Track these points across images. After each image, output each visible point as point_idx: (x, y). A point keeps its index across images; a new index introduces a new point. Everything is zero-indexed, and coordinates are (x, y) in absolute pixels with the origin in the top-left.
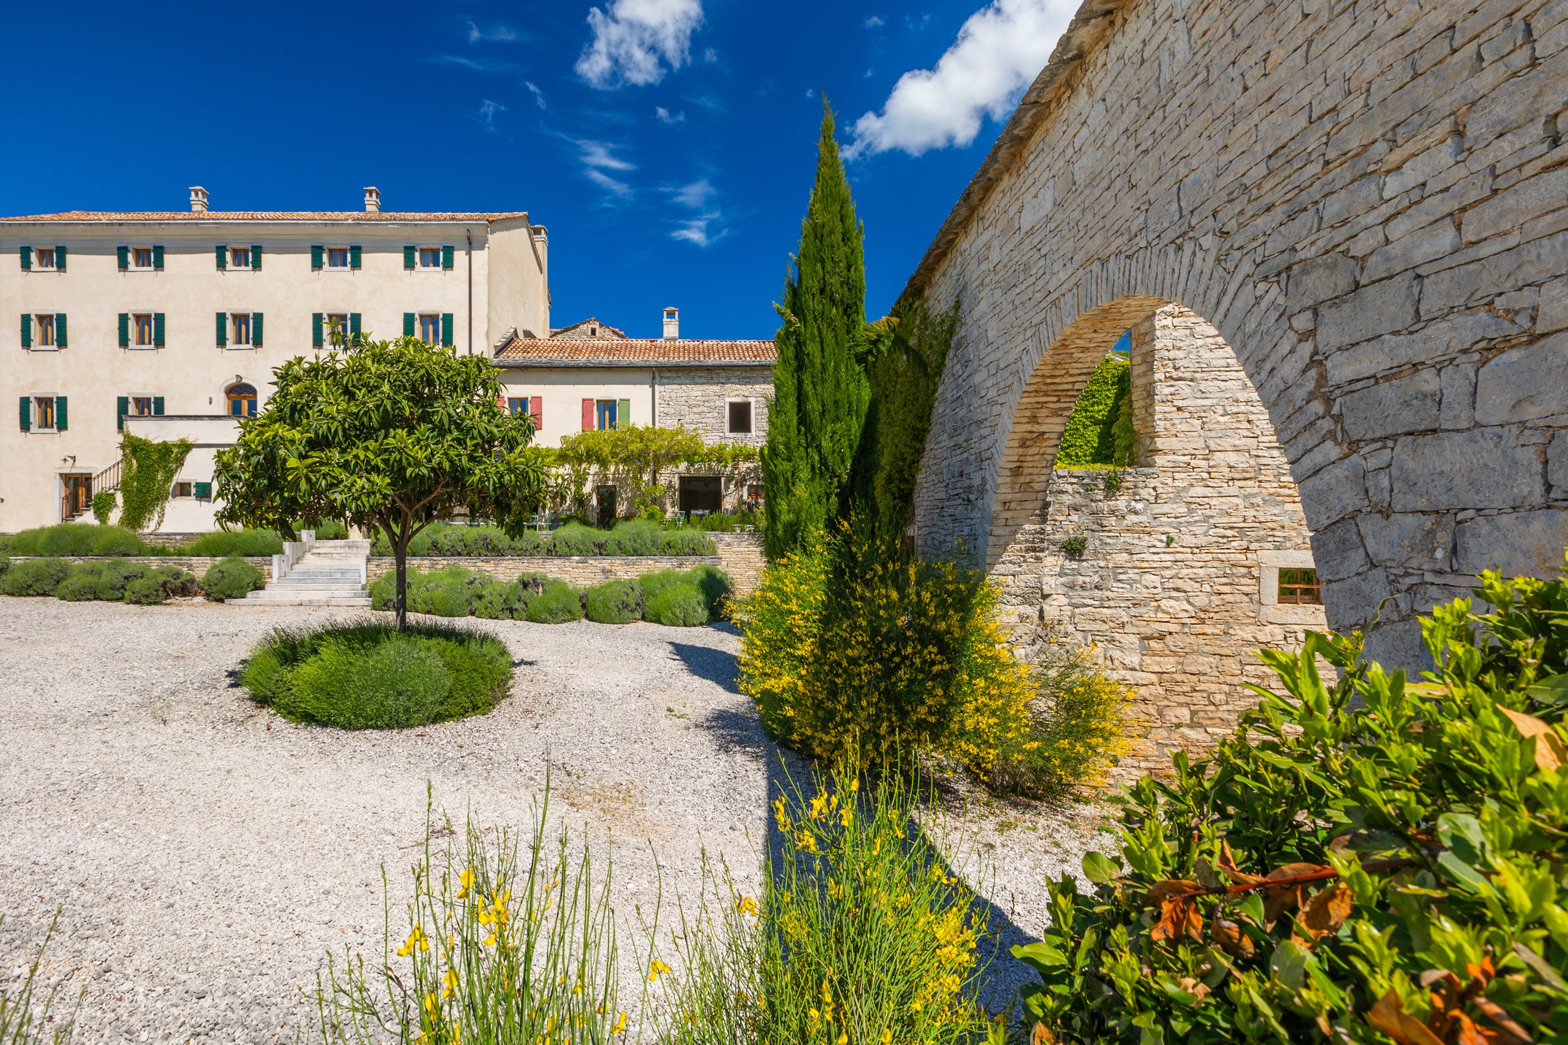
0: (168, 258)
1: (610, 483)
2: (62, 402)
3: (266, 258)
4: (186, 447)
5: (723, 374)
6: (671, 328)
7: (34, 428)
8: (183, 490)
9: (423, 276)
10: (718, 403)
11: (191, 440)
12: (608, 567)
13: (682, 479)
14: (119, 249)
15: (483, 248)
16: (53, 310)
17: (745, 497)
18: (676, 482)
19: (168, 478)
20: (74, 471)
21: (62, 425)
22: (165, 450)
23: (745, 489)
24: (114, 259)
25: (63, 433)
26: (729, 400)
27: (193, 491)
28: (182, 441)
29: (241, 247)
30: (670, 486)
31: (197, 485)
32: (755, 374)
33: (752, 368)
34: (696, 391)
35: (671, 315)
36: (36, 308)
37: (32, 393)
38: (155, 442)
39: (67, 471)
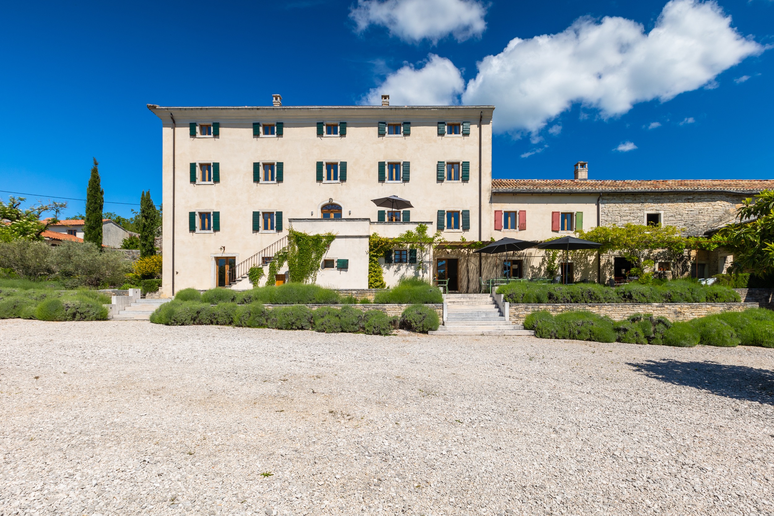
0: (285, 130)
1: (569, 261)
2: (217, 215)
3: (350, 130)
4: (331, 238)
5: (643, 197)
6: (583, 174)
7: (198, 230)
8: (328, 264)
9: (450, 139)
10: (639, 214)
11: (334, 233)
12: (679, 310)
13: (616, 259)
14: (254, 124)
15: (488, 123)
16: (210, 160)
17: (657, 270)
18: (612, 260)
19: (318, 257)
20: (224, 255)
21: (217, 228)
22: (317, 239)
23: (657, 265)
24: (251, 130)
25: (217, 233)
26: (646, 212)
27: (336, 264)
28: (329, 234)
29: (333, 123)
30: (608, 262)
31: (339, 261)
32: (663, 197)
33: (662, 193)
34: (625, 207)
35: (583, 165)
36: (199, 160)
37: (197, 209)
38: (311, 234)
39: (219, 255)
